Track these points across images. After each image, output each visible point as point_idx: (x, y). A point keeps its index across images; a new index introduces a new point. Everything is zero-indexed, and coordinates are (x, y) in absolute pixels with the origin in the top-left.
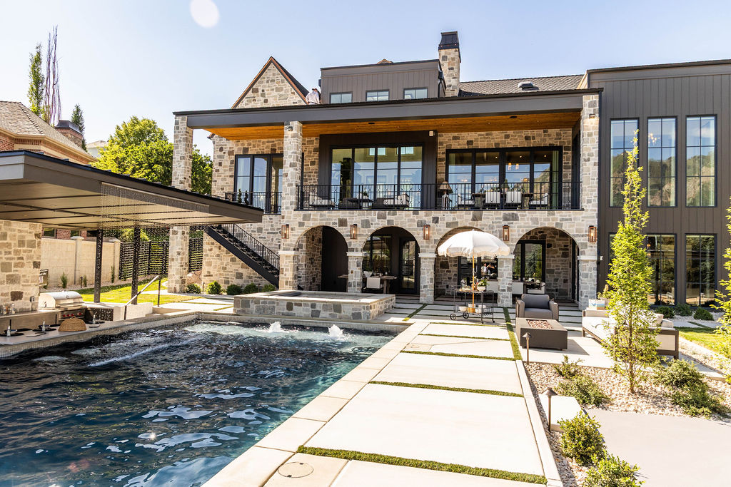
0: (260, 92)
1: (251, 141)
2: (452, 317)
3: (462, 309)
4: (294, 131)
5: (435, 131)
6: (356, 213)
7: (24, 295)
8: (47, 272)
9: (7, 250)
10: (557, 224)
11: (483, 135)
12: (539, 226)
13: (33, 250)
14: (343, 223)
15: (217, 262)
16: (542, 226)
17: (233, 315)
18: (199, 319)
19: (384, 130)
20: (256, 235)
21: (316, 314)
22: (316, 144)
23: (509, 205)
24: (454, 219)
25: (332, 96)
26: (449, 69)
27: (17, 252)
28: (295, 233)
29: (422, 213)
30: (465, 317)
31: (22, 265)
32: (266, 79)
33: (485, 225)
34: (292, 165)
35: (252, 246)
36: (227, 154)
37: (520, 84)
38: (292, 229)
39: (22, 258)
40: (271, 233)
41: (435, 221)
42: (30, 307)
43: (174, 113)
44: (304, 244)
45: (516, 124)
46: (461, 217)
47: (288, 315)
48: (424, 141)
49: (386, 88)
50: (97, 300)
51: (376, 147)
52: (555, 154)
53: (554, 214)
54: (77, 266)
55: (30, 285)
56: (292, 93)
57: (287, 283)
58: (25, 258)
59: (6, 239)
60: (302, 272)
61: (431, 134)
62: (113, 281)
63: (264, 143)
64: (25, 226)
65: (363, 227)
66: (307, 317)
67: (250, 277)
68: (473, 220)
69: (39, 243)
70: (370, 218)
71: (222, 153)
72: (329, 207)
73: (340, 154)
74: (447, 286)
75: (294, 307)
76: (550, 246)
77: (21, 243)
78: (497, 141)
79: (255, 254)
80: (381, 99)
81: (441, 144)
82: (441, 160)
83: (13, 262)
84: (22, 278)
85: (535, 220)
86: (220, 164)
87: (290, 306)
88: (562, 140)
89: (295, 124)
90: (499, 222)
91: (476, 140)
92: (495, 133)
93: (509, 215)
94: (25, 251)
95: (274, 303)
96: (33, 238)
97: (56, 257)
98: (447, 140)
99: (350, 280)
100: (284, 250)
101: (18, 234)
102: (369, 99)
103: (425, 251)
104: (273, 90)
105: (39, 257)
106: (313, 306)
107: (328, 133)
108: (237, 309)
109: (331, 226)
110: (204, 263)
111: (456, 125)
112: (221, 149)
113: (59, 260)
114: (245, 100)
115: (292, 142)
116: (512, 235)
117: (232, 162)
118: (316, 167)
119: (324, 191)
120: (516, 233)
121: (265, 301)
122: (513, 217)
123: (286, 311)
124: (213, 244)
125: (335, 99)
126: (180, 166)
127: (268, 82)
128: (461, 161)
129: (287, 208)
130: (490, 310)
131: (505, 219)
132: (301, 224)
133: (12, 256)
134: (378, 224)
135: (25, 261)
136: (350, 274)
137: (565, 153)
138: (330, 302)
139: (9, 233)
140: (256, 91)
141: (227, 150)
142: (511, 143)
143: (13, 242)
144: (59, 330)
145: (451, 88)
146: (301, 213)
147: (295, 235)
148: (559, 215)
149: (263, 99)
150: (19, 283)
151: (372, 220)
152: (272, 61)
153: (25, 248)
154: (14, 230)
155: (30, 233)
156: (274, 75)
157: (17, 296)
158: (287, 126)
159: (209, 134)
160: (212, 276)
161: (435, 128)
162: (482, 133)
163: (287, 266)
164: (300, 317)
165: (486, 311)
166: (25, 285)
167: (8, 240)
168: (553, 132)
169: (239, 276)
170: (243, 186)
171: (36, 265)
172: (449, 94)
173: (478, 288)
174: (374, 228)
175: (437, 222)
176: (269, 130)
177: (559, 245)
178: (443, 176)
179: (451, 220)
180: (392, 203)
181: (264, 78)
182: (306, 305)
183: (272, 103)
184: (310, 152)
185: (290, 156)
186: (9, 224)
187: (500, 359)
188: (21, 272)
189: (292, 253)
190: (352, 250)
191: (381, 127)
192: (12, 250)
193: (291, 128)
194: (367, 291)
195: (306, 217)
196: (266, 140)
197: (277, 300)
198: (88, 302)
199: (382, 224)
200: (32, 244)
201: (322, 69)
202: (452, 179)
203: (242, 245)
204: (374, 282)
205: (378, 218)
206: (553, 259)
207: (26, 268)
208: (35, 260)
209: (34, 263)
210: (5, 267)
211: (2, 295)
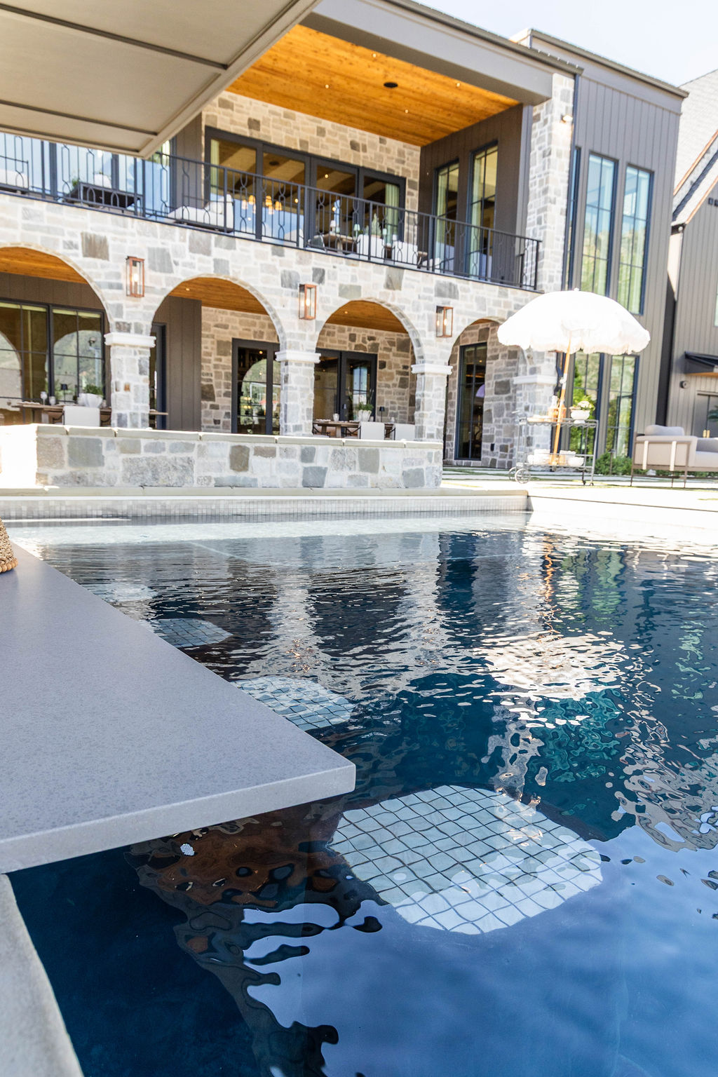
6: (133, 224)
11: (278, 115)
12: (487, 314)
14: (95, 248)
21: (314, 480)
29: (291, 254)
41: (319, 276)
46: (367, 276)
47: (234, 486)
52: (391, 193)
65: (154, 267)
68: (388, 286)
70: (170, 245)
78: (305, 136)
87: (239, 457)
88: (405, 166)
90: (430, 299)
91: (266, 121)
92: (301, 117)
93: (444, 285)
103: (296, 347)
106: (307, 455)
108: (53, 471)
109: (57, 255)
116: (448, 327)
120: (454, 324)
122: (450, 290)
123: (228, 473)
134: (192, 265)
137: (409, 193)
142: (328, 149)
148: (513, 297)
151: (176, 253)
162: (281, 110)
168: (394, 145)
174: (181, 274)
175: (321, 281)
179: (348, 282)
182: (288, 453)
190: (124, 327)
199: (202, 267)
205: (191, 250)
206: (387, 389)
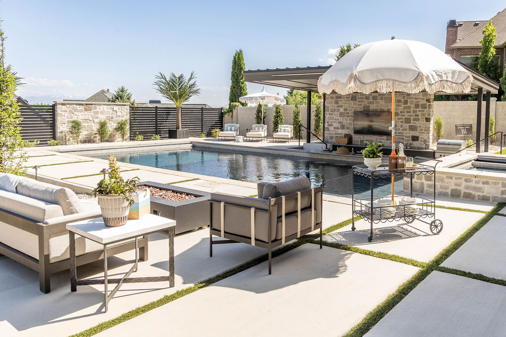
7: (420, 138)
9: (408, 110)
13: (425, 110)
27: (414, 111)
31: (418, 120)
42: (424, 147)
55: (424, 133)
58: (420, 115)
64: (419, 95)
69: (430, 105)
77: (417, 106)
83: (412, 117)
84: (418, 128)
94: (419, 111)
96: (425, 102)
101: (415, 101)
105: (429, 115)
133: (412, 114)
135: (420, 117)
139: (410, 100)
143: (412, 106)
150: (416, 131)
153: (420, 109)
154: (414, 98)
155: (423, 99)
157: (415, 138)
166: (421, 133)
167: (409, 104)
171: (427, 120)
188: (417, 124)
192: (412, 110)
200: (424, 106)
207: (420, 122)
208: (427, 116)
209: (426, 118)
210: (408, 121)
211: (406, 137)
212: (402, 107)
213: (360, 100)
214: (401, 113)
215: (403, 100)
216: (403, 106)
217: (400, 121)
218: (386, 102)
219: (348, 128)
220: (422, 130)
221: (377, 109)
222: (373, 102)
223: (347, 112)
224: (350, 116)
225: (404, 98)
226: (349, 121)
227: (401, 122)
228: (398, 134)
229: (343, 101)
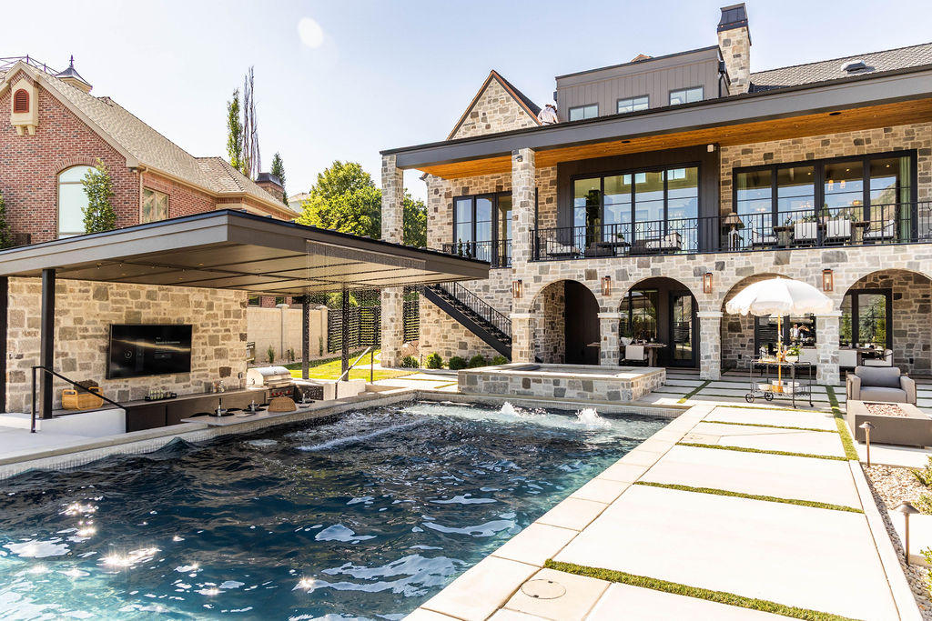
0: (481, 116)
1: (472, 179)
2: (748, 399)
3: (764, 387)
4: (525, 162)
5: (717, 145)
6: (609, 261)
7: (232, 371)
8: (254, 345)
9: (214, 321)
10: (910, 264)
11: (786, 144)
12: (881, 268)
13: (240, 320)
14: (591, 275)
15: (435, 330)
16: (886, 268)
17: (457, 394)
18: (418, 398)
19: (644, 150)
20: (481, 295)
21: (560, 393)
22: (553, 175)
23: (832, 240)
24: (748, 263)
25: (572, 111)
26: (734, 57)
27: (223, 323)
28: (530, 290)
29: (700, 258)
30: (768, 397)
31: (229, 338)
32: (487, 99)
33: (795, 270)
34: (523, 205)
35: (477, 308)
36: (443, 197)
37: (845, 65)
38: (526, 286)
39: (228, 330)
40: (501, 291)
41: (720, 266)
42: (239, 384)
43: (381, 153)
44: (542, 304)
45: (839, 124)
46: (758, 260)
47: (525, 394)
48: (700, 159)
49: (644, 93)
50: (306, 377)
51: (633, 172)
52: (905, 162)
53: (905, 250)
54: (284, 338)
55: (238, 360)
56: (520, 113)
57: (521, 354)
58: (231, 329)
59: (212, 310)
60: (541, 340)
61: (711, 148)
62: (321, 355)
63: (487, 179)
64: (230, 294)
65: (618, 280)
66: (548, 397)
67: (476, 348)
68: (777, 263)
69: (245, 312)
70: (627, 267)
71: (437, 196)
72: (572, 256)
73: (585, 186)
74: (740, 356)
75: (532, 384)
76: (899, 296)
77: (227, 313)
78: (810, 150)
79: (481, 319)
80: (638, 108)
81: (726, 161)
82: (726, 183)
83: (220, 334)
84: (229, 353)
85: (875, 260)
86: (436, 210)
87: (526, 383)
88: (915, 140)
89: (526, 152)
90: (817, 265)
91: (778, 151)
92: (806, 140)
93: (832, 254)
94: (231, 323)
95: (507, 379)
96: (239, 307)
97: (262, 328)
98: (733, 155)
99: (603, 350)
100: (516, 312)
101: (224, 303)
102: (621, 110)
103: (705, 309)
104: (495, 112)
105: (245, 329)
106: (556, 382)
107: (568, 159)
108: (462, 387)
109: (576, 279)
110: (421, 330)
111: (745, 134)
112: (436, 192)
113: (265, 331)
114: (462, 128)
115: (523, 175)
116: (838, 283)
117: (449, 206)
118: (554, 205)
119: (566, 235)
120: (844, 280)
121: (495, 376)
122: (838, 257)
123: (522, 389)
124: (430, 307)
125: (576, 115)
126: (390, 216)
127: (489, 103)
128: (755, 182)
129: (519, 259)
130: (807, 389)
131: (826, 260)
132: (537, 279)
133: (219, 327)
134: (639, 275)
135: (232, 333)
136: (602, 342)
137: (921, 160)
138: (578, 378)
139: (215, 303)
140: (475, 115)
141: (442, 192)
142: (831, 152)
143: (219, 313)
144: (269, 411)
145: (738, 83)
146: (537, 264)
147: (529, 293)
148: (912, 250)
149: (484, 124)
150: (227, 358)
151: (630, 270)
152: (494, 75)
153: (231, 319)
154: (220, 299)
155: (235, 302)
156: (497, 92)
157: (225, 372)
158: (516, 156)
159: (421, 173)
160: (430, 346)
161: (715, 141)
162: (787, 141)
163: (522, 333)
164: (540, 397)
165: (799, 390)
166: (233, 360)
167: (215, 311)
168: (900, 130)
169: (463, 346)
170: (464, 235)
171: (243, 337)
172: (734, 91)
173: (787, 358)
174: (633, 281)
175: (722, 269)
176: (493, 162)
177: (914, 295)
178: (729, 205)
179: (743, 266)
180: (658, 246)
181: (485, 98)
182: (546, 381)
183: (496, 129)
184: (545, 186)
185: (521, 194)
186: (215, 293)
187: (824, 458)
188: (229, 345)
189: (527, 316)
190: (605, 310)
191: (638, 146)
192: (219, 321)
193: (521, 158)
194: (626, 363)
195: (542, 270)
196: (490, 176)
197: (510, 375)
198: (296, 378)
199: (645, 274)
200: (237, 314)
201: (557, 78)
202: (742, 208)
203: (465, 308)
204: (636, 351)
205: (639, 267)
206: (904, 315)
207: (233, 341)
208: (242, 331)
209: (241, 335)
210: (213, 340)
211: (211, 371)
212: (204, 316)
213: (118, 298)
214: (202, 326)
215: (205, 302)
216: (206, 313)
217: (201, 341)
218: (174, 305)
219: (85, 367)
220: (235, 355)
221: (156, 319)
222: (149, 304)
223: (83, 326)
224: (92, 336)
225: (206, 298)
226: (87, 349)
227: (203, 344)
228: (198, 368)
229: (70, 300)
